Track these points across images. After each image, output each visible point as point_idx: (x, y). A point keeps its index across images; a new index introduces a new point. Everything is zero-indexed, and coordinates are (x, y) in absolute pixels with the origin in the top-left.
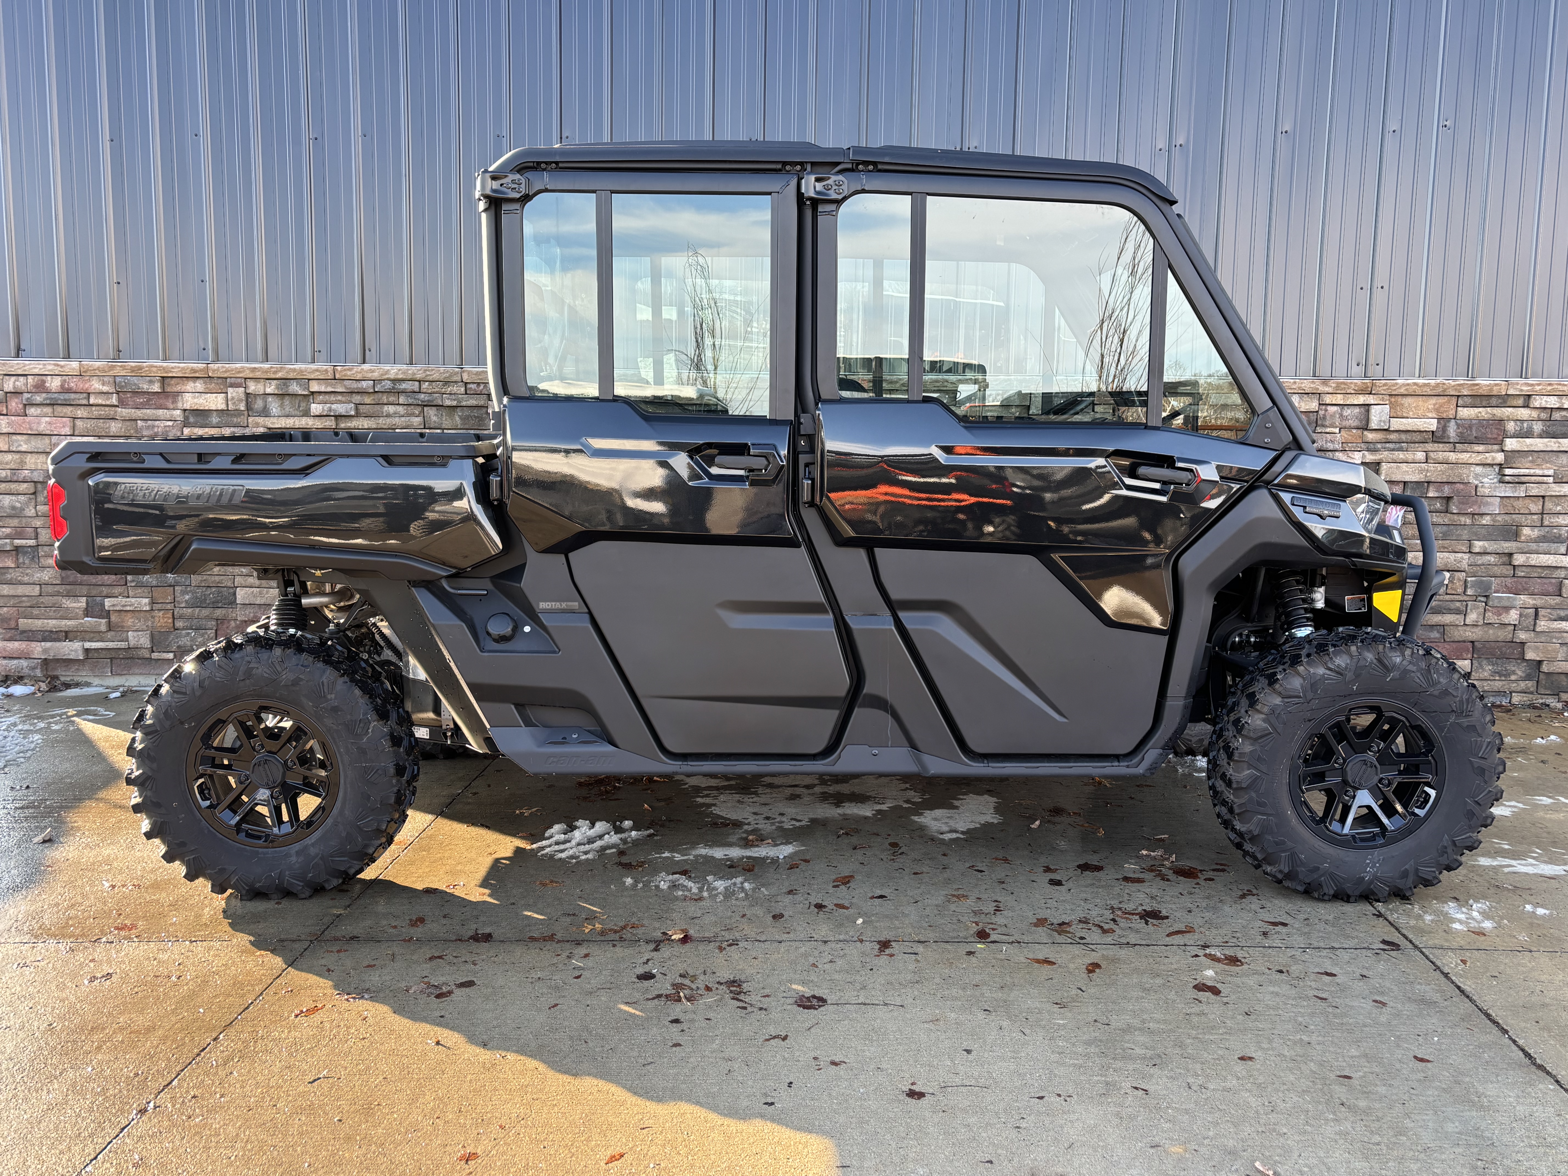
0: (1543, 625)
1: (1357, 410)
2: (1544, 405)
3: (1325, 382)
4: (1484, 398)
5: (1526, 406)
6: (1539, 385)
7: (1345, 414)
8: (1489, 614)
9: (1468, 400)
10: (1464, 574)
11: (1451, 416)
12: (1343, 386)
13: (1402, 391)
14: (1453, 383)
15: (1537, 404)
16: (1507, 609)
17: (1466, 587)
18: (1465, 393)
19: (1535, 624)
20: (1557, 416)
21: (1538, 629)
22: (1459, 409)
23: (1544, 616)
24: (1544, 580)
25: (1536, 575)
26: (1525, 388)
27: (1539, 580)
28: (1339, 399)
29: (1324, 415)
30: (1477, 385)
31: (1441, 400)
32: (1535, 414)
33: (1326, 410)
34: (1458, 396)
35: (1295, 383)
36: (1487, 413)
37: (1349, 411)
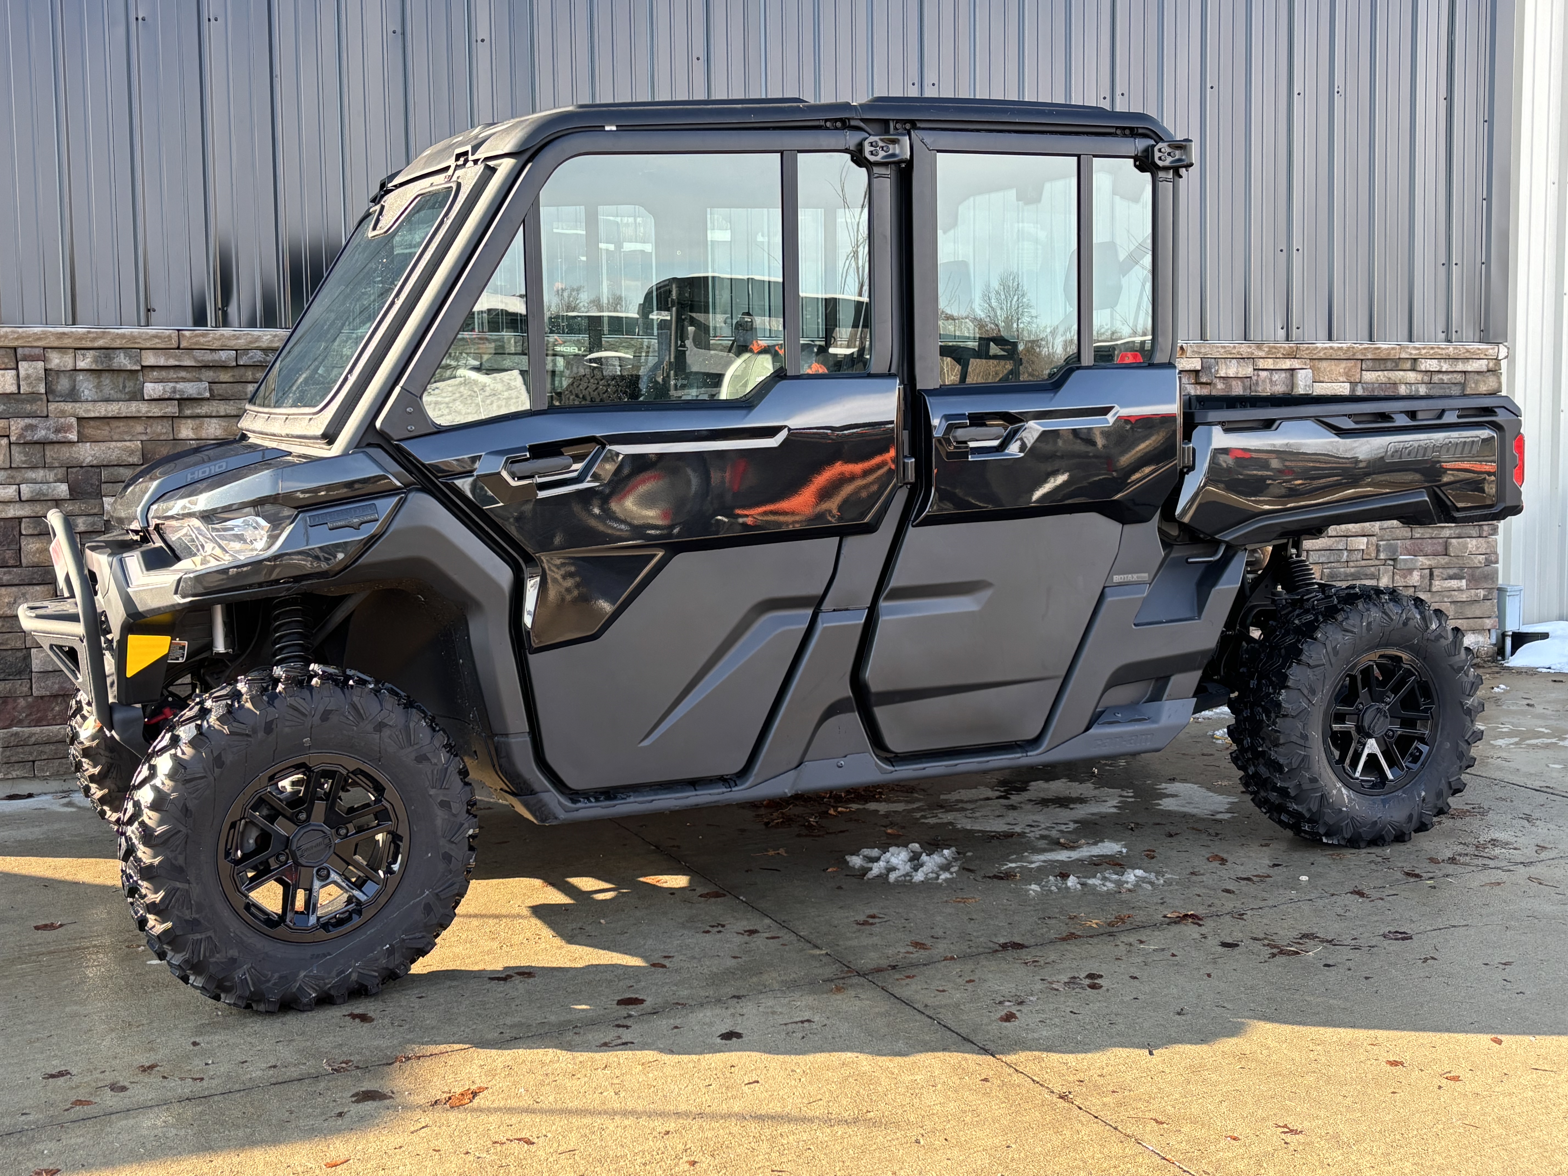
0: (1437, 584)
1: (1283, 375)
2: (1428, 368)
3: (1259, 347)
4: (1381, 362)
5: (1413, 370)
6: (1424, 348)
7: (1274, 379)
8: (1397, 577)
9: (1370, 363)
10: (1375, 538)
11: (1358, 380)
12: (1274, 350)
13: (1321, 355)
14: (1361, 347)
15: (1423, 368)
16: (1410, 571)
17: (1378, 551)
18: (1370, 357)
19: (1431, 585)
20: (1436, 378)
21: (1434, 589)
22: (1364, 373)
23: (1438, 576)
24: (1435, 541)
25: (1428, 536)
26: (1414, 352)
27: (1430, 541)
28: (1269, 364)
29: (1257, 381)
30: (1379, 348)
31: (1351, 364)
32: (1419, 377)
33: (1258, 376)
34: (1362, 360)
35: (1234, 347)
36: (1384, 376)
37: (1277, 376)
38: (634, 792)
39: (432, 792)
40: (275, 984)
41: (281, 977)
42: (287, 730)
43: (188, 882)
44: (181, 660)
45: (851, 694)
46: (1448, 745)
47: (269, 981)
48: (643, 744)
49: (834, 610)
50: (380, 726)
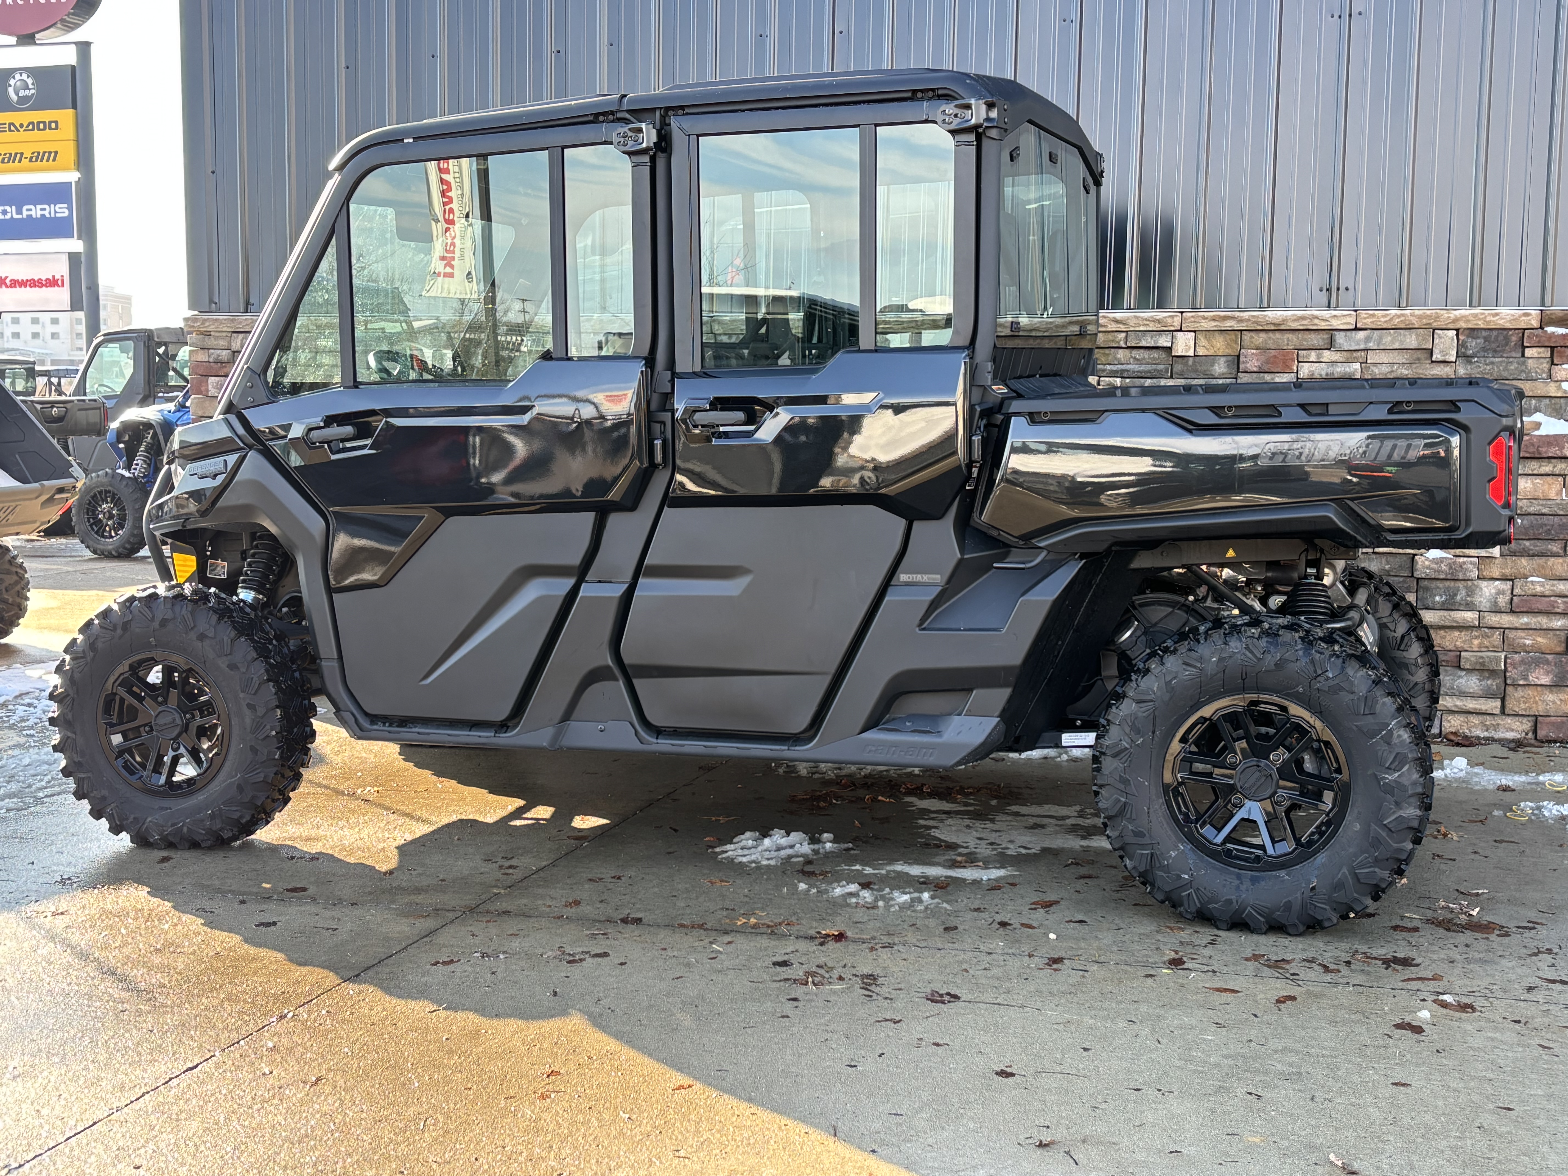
38: (423, 724)
39: (242, 695)
40: (131, 822)
41: (134, 818)
42: (137, 630)
43: (75, 733)
44: (222, 577)
45: (610, 663)
46: (1357, 827)
47: (127, 819)
48: (424, 683)
49: (600, 582)
50: (202, 637)
